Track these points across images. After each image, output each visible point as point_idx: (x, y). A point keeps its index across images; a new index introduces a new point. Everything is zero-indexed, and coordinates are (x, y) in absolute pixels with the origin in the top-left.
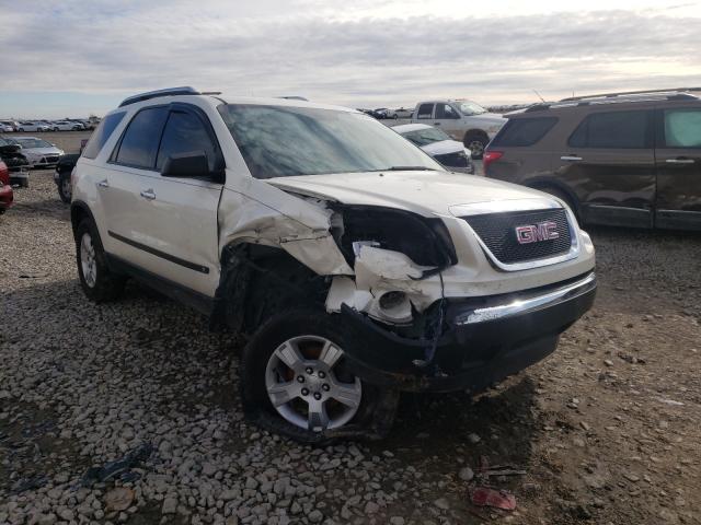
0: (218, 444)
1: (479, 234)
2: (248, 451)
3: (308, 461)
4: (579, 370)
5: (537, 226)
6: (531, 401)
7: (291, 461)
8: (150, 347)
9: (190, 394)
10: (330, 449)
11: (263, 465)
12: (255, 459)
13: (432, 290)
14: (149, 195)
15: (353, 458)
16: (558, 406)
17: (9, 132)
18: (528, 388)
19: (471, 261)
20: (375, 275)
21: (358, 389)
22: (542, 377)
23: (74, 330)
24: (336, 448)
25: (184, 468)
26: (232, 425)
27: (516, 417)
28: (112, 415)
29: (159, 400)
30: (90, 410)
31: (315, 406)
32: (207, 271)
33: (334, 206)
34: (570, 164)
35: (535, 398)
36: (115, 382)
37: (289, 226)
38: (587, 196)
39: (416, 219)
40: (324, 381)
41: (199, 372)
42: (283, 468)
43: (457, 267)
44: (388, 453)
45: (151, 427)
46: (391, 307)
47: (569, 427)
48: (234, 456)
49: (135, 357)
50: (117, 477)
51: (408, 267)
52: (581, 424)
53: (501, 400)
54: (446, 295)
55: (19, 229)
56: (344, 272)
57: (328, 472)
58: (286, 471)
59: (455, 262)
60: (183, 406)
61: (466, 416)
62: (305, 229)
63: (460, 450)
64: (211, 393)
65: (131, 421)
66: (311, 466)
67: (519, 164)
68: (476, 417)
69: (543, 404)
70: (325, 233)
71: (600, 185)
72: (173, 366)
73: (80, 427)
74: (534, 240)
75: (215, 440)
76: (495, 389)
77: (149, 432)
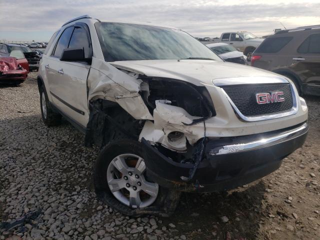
0: (78, 212)
1: (230, 97)
2: (93, 217)
3: (125, 226)
4: (294, 179)
5: (270, 94)
6: (263, 196)
7: (116, 226)
8: (64, 151)
9: (75, 179)
10: (139, 220)
11: (98, 227)
12: (95, 223)
13: (198, 132)
14: (61, 72)
15: (151, 226)
16: (279, 201)
17: (40, 48)
18: (262, 187)
19: (224, 115)
20: (164, 121)
21: (157, 187)
22: (271, 182)
23: (32, 140)
24: (143, 220)
25: (53, 226)
26: (89, 200)
27: (252, 206)
28: (29, 190)
29: (57, 182)
30: (19, 186)
31: (133, 193)
32: (84, 114)
33: (143, 77)
34: (298, 62)
35: (265, 194)
36: (39, 170)
37: (118, 89)
38: (306, 79)
39: (191, 87)
40: (138, 180)
41: (83, 167)
42: (109, 230)
43: (215, 118)
44: (172, 225)
45: (46, 198)
46: (175, 141)
47: (285, 216)
48: (84, 220)
49: (55, 156)
50: (16, 229)
51: (184, 116)
52: (292, 214)
53: (244, 194)
54: (207, 136)
55: (29, 90)
56: (148, 118)
57: (134, 235)
58: (110, 233)
59: (214, 114)
60: (69, 186)
61: (223, 204)
62: (126, 91)
63: (215, 226)
64: (86, 180)
65: (37, 194)
66: (126, 230)
67: (269, 62)
68: (229, 205)
69: (270, 199)
70: (137, 94)
71: (314, 74)
72: (72, 163)
73: (10, 196)
74: (268, 102)
75: (77, 209)
76: (242, 187)
77: (44, 201)
